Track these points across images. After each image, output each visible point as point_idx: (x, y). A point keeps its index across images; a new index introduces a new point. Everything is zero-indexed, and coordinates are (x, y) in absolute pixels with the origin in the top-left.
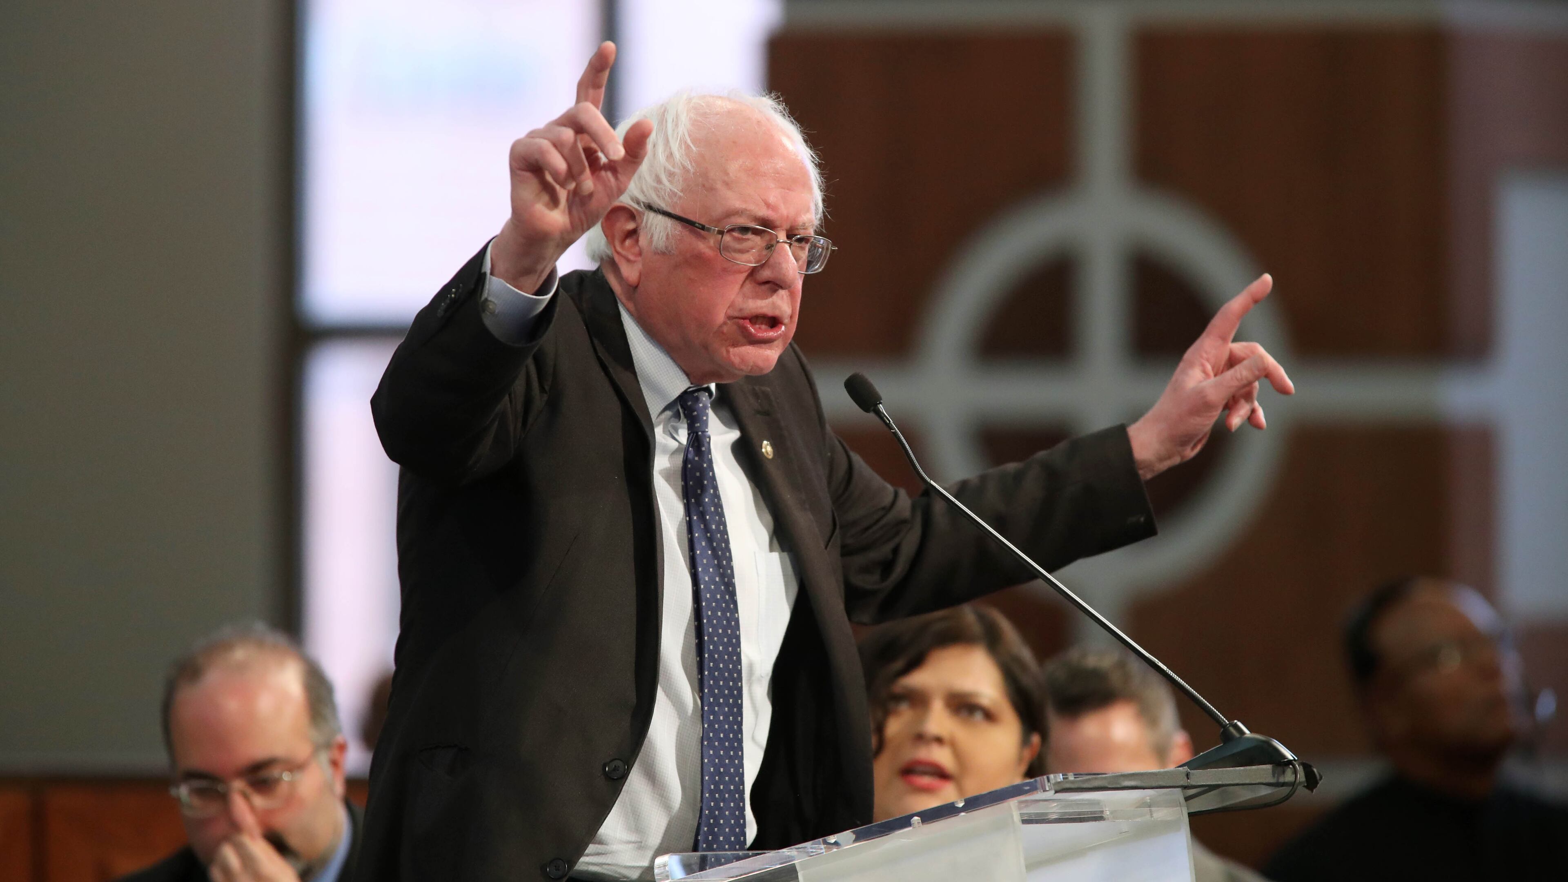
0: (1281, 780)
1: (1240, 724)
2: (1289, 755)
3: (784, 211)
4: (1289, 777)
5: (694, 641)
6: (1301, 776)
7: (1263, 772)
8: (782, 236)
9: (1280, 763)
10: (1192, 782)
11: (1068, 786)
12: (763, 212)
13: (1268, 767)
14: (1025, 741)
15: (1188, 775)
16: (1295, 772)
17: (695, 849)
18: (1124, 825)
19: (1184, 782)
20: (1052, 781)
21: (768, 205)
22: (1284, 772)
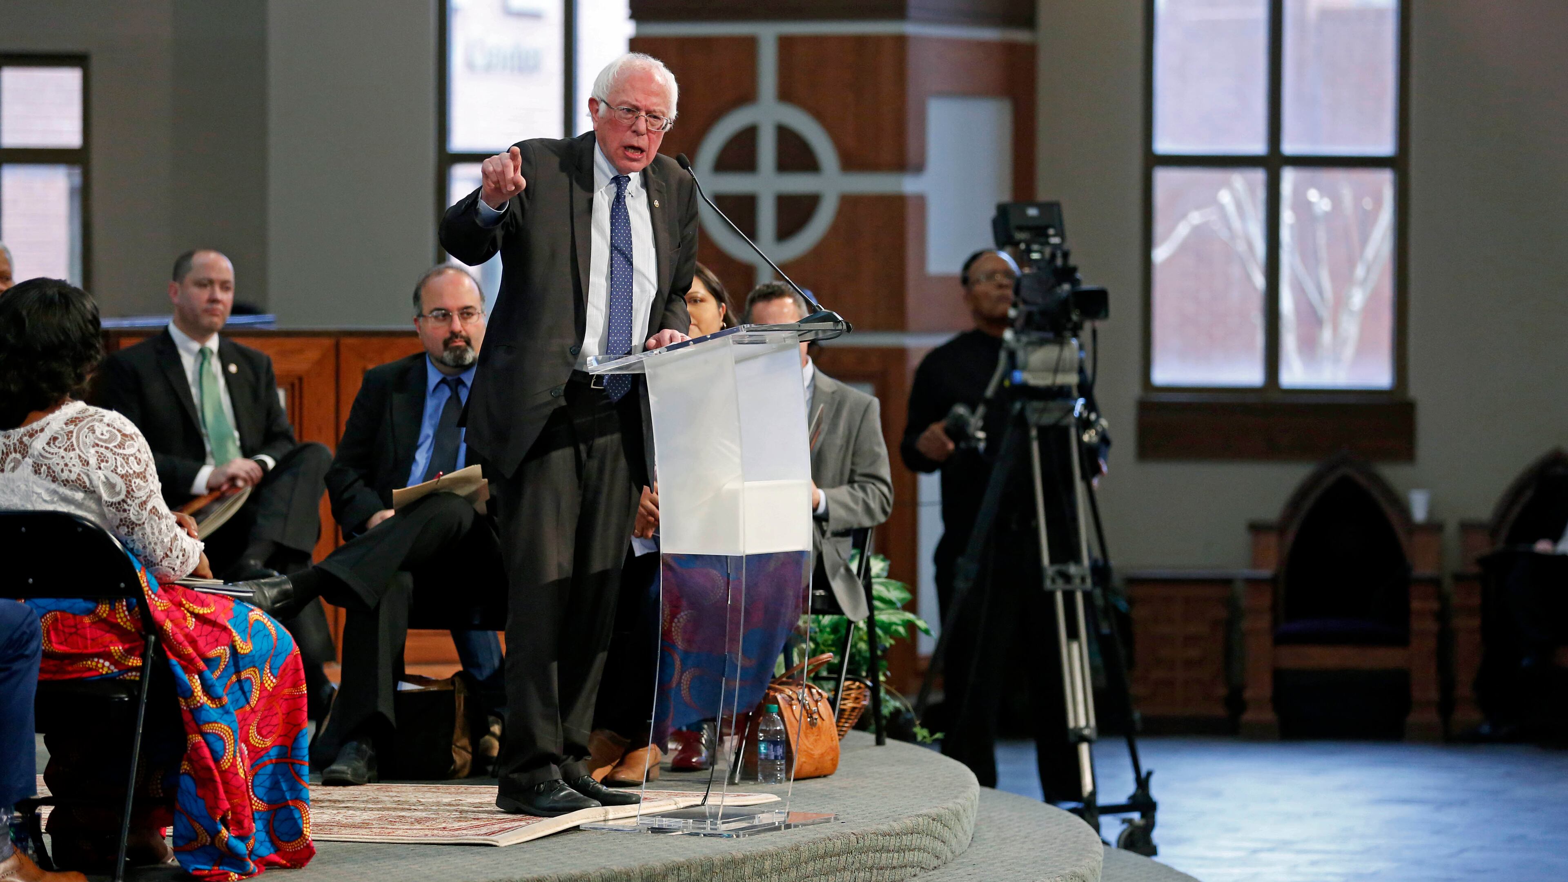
0: (837, 328)
1: (820, 306)
2: (840, 318)
3: (644, 103)
4: (840, 327)
5: (610, 269)
6: (845, 327)
7: (829, 325)
8: (643, 113)
9: (837, 321)
10: (801, 328)
11: (752, 329)
12: (635, 103)
13: (832, 323)
14: (719, 306)
15: (799, 326)
16: (842, 325)
17: (607, 353)
18: (774, 346)
19: (798, 328)
20: (745, 327)
21: (637, 100)
22: (838, 325)
